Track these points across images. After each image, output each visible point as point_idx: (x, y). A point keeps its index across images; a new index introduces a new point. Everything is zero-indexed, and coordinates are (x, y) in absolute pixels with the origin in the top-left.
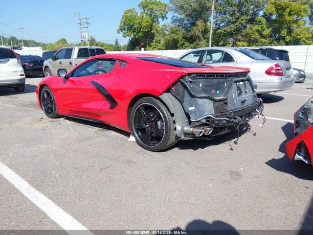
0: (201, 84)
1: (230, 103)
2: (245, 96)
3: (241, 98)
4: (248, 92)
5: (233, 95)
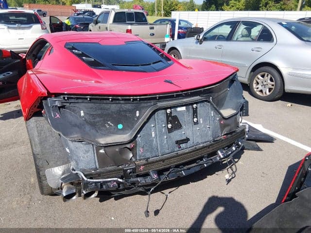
0: (82, 112)
1: (143, 148)
2: (189, 131)
3: (177, 135)
4: (201, 122)
5: (153, 133)
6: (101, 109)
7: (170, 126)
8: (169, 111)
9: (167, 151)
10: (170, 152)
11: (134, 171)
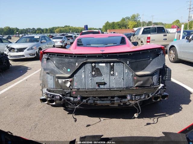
0: (54, 62)
1: (76, 82)
2: (107, 78)
3: (98, 79)
4: (117, 74)
5: (83, 75)
6: (61, 60)
7: (93, 73)
8: (93, 65)
9: (90, 87)
10: (92, 88)
11: (70, 93)
